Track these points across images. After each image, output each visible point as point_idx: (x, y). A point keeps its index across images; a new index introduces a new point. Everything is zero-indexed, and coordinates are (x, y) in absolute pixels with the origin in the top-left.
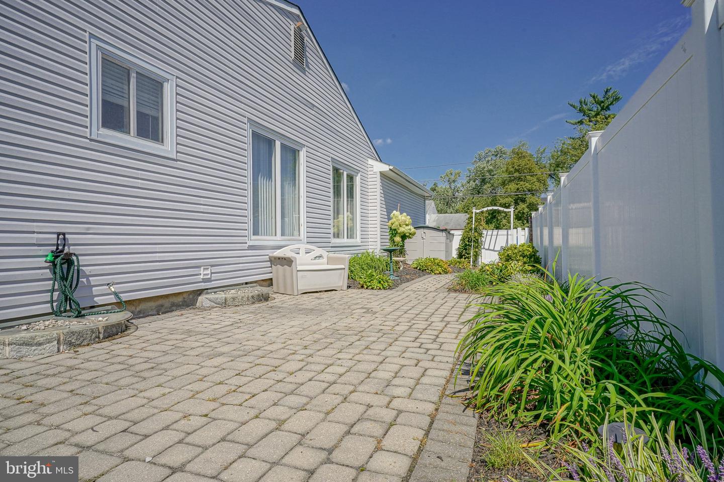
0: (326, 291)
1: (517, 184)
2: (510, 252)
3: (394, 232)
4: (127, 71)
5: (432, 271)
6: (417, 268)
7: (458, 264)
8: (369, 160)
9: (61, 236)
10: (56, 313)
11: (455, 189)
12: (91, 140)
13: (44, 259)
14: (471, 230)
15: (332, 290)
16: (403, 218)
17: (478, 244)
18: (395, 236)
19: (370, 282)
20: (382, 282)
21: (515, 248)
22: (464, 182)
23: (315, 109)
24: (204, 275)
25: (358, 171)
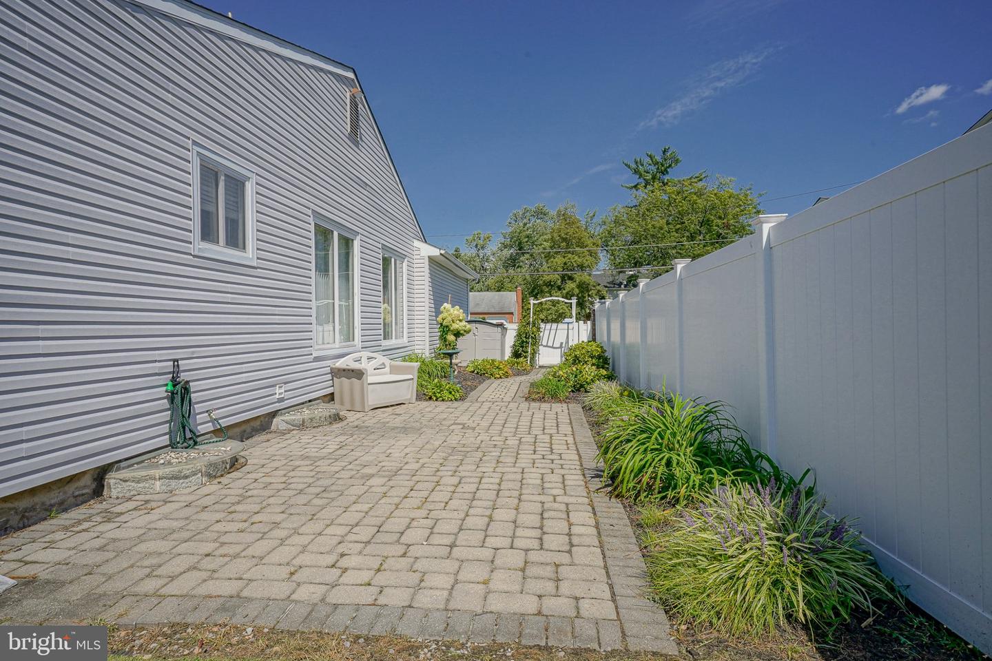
0: (397, 405)
1: (564, 257)
2: (578, 353)
3: (445, 329)
4: (214, 173)
5: (491, 374)
6: (473, 372)
7: (516, 365)
8: (415, 241)
9: (176, 363)
10: (173, 445)
11: (483, 257)
12: (195, 256)
13: (165, 388)
14: (528, 324)
15: (400, 404)
16: (455, 312)
17: (536, 341)
18: (446, 334)
19: (439, 393)
20: (453, 393)
21: (583, 348)
22: (495, 249)
23: (368, 188)
24: (280, 394)
25: (404, 257)
